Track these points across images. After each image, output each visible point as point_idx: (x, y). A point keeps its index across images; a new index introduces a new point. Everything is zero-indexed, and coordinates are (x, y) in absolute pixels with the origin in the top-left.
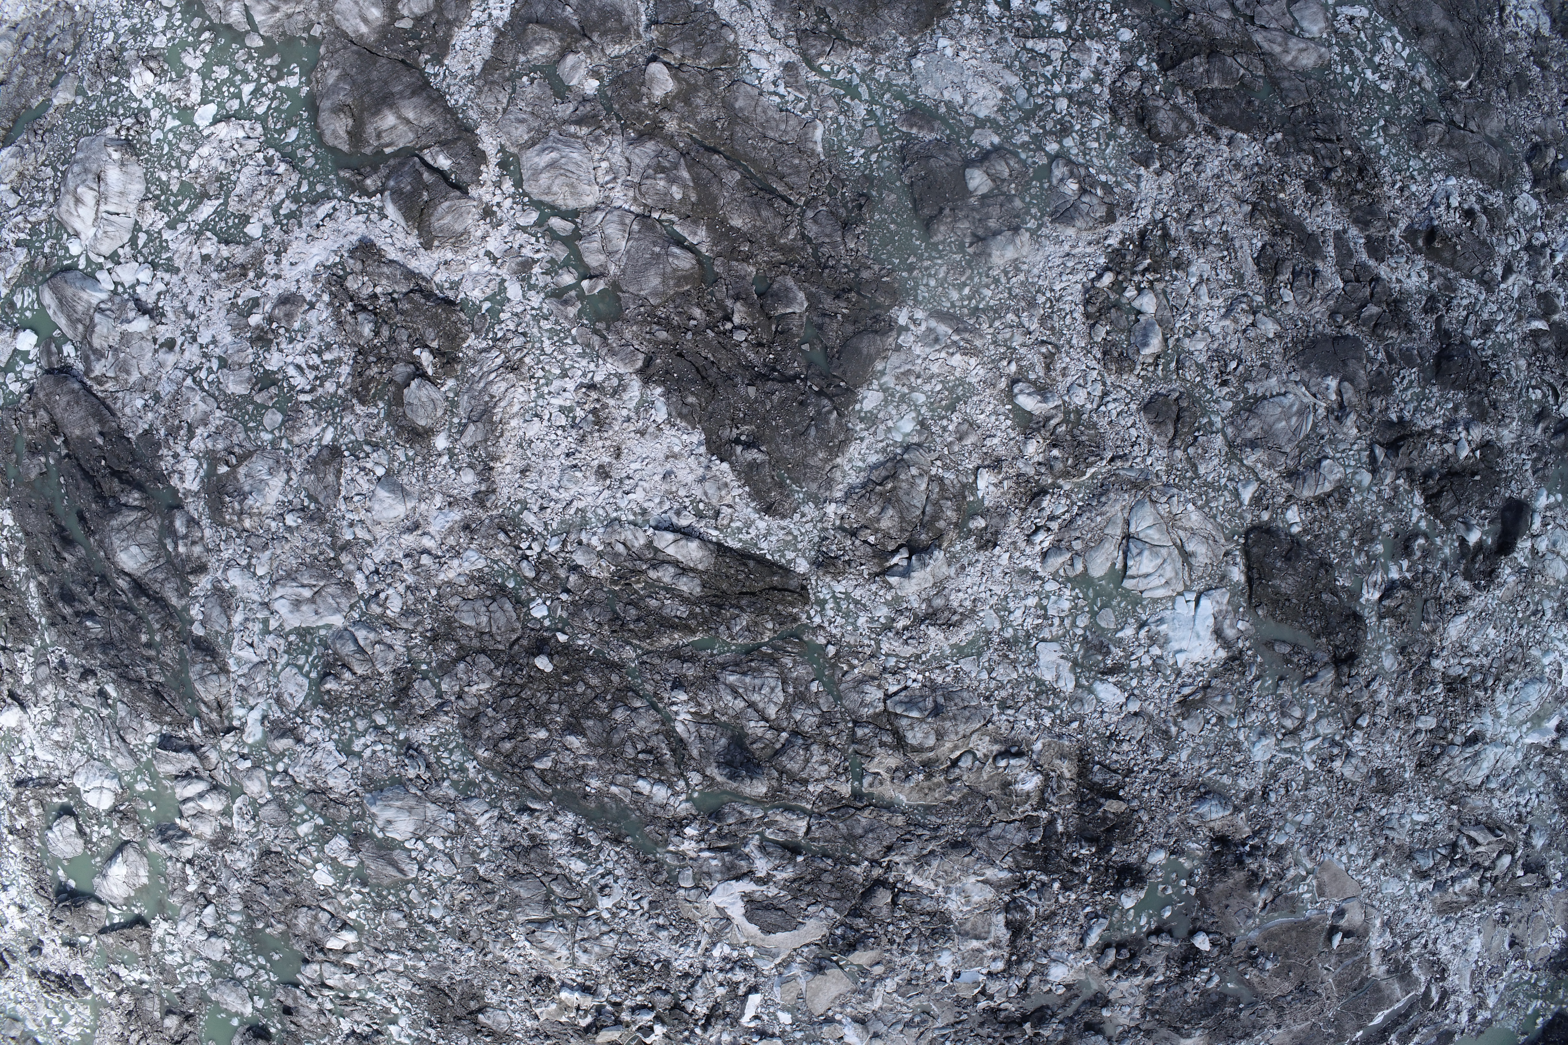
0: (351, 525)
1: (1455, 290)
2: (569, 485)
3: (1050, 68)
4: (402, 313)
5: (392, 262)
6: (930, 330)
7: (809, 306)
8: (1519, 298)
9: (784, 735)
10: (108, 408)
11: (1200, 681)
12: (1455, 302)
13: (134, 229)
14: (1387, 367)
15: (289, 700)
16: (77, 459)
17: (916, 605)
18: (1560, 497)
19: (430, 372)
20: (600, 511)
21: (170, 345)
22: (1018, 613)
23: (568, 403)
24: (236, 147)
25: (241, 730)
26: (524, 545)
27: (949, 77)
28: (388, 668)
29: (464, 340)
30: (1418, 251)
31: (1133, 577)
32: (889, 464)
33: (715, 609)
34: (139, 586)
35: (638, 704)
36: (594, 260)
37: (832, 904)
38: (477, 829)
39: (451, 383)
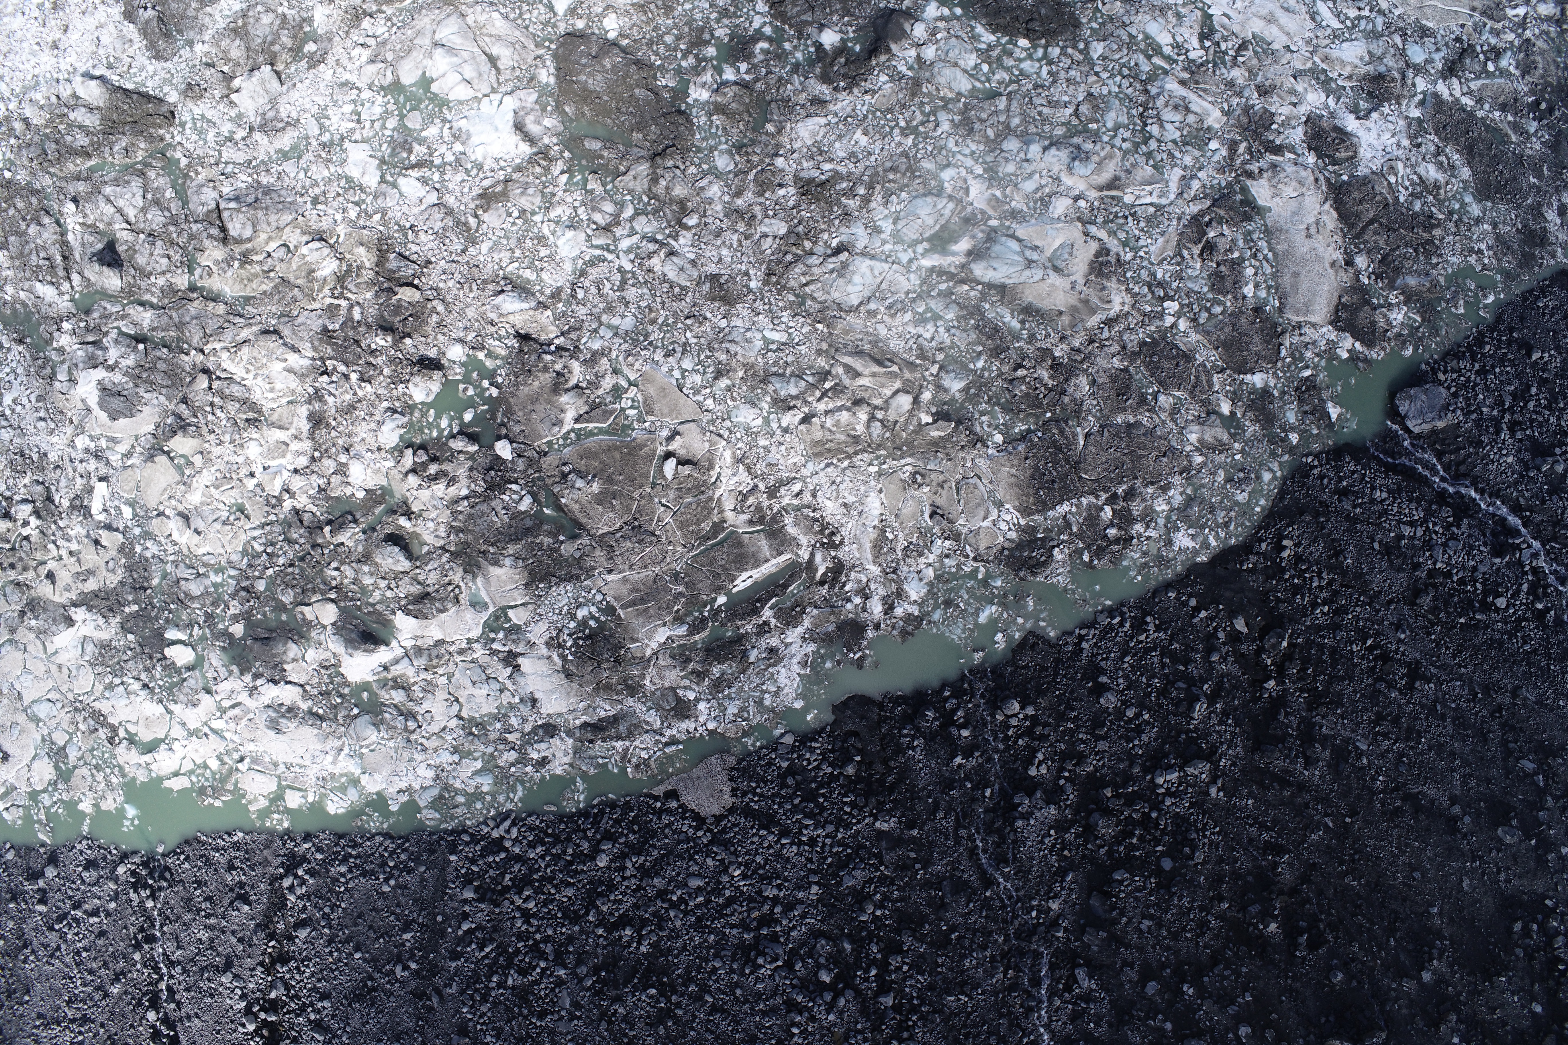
9: (142, 237)
11: (501, 175)
17: (253, 119)
22: (335, 119)
33: (106, 136)
35: (47, 221)
37: (164, 391)
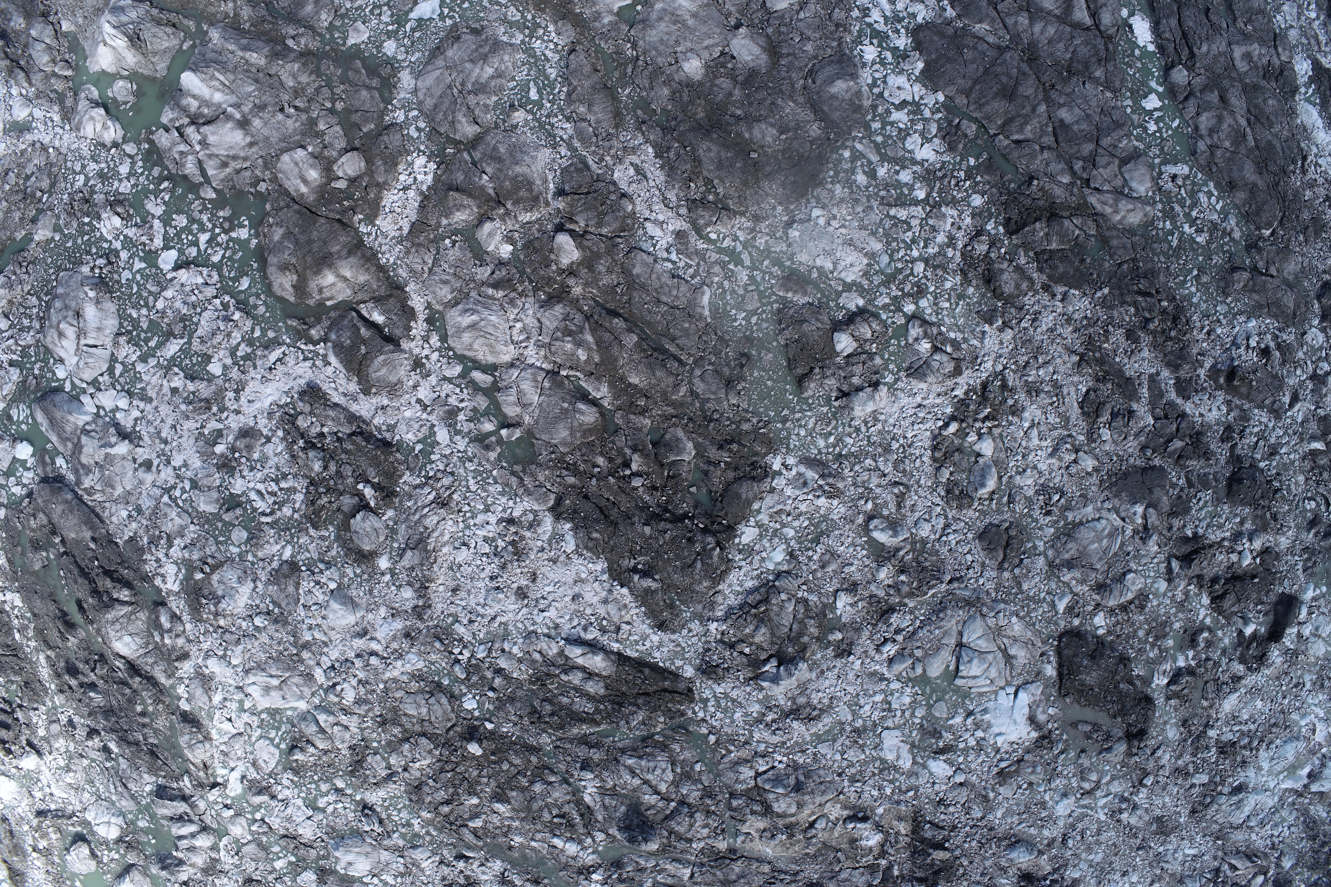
0: (310, 628)
1: (1248, 420)
2: (493, 604)
3: (910, 234)
4: (346, 452)
5: (336, 405)
6: (800, 474)
7: (697, 454)
8: (1303, 422)
9: (673, 804)
10: (97, 516)
11: (1015, 757)
12: (1248, 430)
13: (111, 360)
14: (1186, 491)
15: (263, 765)
16: (73, 556)
17: (782, 703)
18: (1324, 589)
19: (372, 504)
20: (520, 625)
21: (148, 465)
22: (867, 708)
23: (491, 535)
24: (196, 292)
25: (224, 785)
26: (456, 651)
27: (821, 246)
28: (346, 745)
29: (401, 477)
30: (1219, 388)
31: (963, 678)
32: (763, 590)
33: (616, 707)
34: (133, 668)
35: (552, 779)
36: (511, 411)
38: (422, 870)
39: (390, 513)
